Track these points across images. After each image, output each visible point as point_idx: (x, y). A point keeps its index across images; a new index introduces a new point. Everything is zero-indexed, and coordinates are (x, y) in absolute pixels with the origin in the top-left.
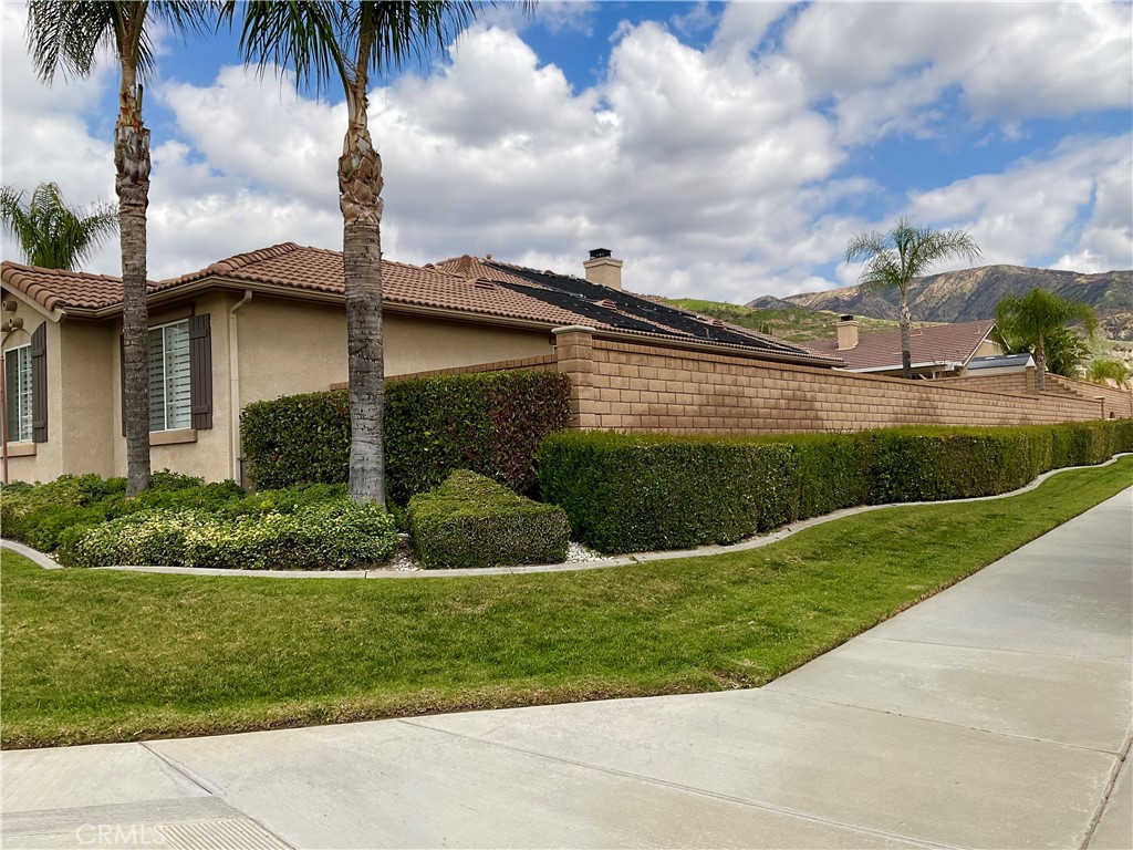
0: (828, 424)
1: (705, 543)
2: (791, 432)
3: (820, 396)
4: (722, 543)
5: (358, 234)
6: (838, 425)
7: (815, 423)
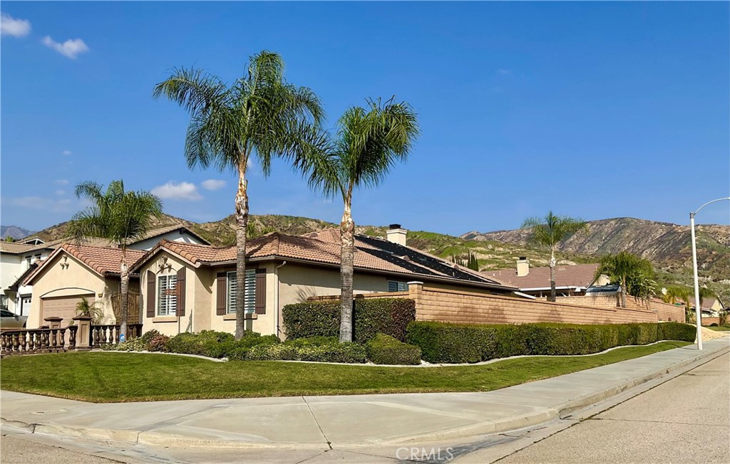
0: (509, 321)
1: (464, 362)
2: (493, 323)
3: (506, 308)
4: (470, 363)
6: (513, 321)
7: (503, 320)
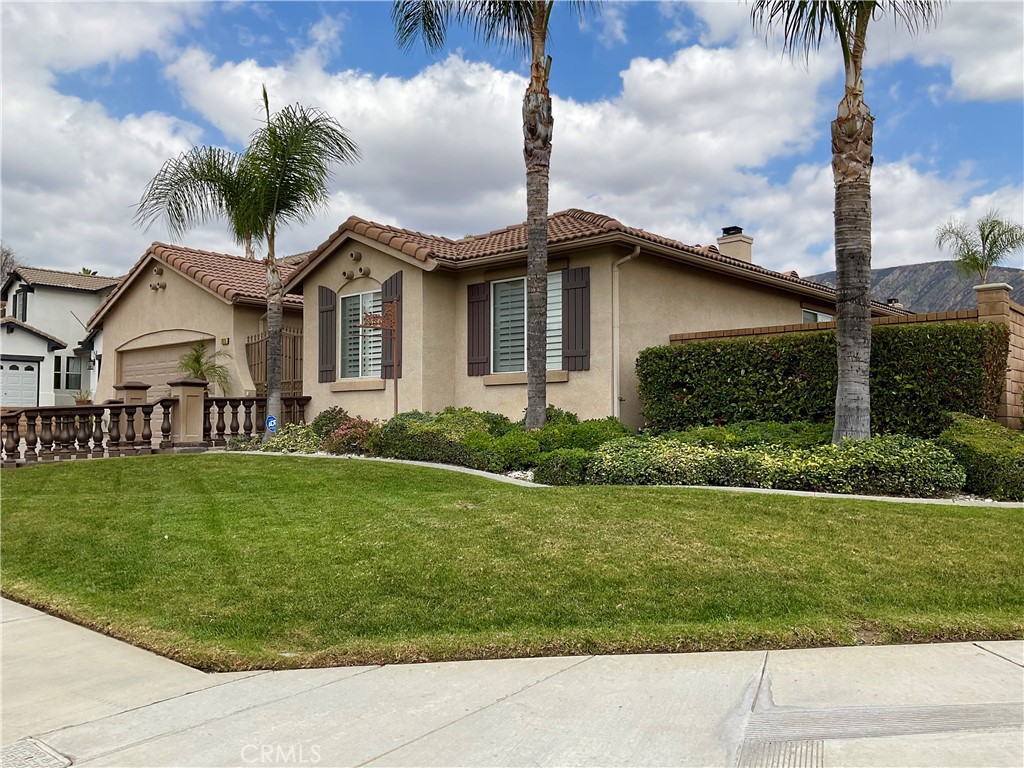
5: (859, 190)
